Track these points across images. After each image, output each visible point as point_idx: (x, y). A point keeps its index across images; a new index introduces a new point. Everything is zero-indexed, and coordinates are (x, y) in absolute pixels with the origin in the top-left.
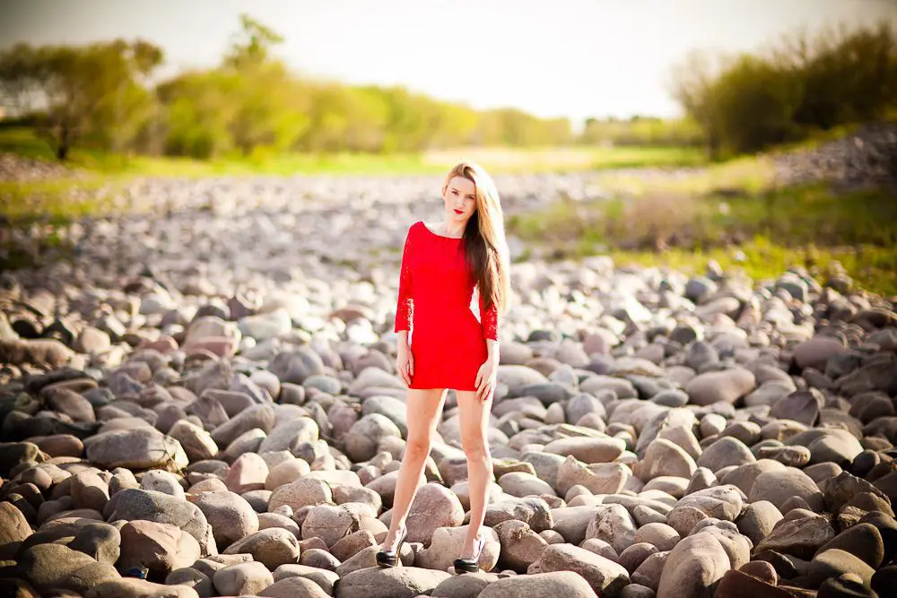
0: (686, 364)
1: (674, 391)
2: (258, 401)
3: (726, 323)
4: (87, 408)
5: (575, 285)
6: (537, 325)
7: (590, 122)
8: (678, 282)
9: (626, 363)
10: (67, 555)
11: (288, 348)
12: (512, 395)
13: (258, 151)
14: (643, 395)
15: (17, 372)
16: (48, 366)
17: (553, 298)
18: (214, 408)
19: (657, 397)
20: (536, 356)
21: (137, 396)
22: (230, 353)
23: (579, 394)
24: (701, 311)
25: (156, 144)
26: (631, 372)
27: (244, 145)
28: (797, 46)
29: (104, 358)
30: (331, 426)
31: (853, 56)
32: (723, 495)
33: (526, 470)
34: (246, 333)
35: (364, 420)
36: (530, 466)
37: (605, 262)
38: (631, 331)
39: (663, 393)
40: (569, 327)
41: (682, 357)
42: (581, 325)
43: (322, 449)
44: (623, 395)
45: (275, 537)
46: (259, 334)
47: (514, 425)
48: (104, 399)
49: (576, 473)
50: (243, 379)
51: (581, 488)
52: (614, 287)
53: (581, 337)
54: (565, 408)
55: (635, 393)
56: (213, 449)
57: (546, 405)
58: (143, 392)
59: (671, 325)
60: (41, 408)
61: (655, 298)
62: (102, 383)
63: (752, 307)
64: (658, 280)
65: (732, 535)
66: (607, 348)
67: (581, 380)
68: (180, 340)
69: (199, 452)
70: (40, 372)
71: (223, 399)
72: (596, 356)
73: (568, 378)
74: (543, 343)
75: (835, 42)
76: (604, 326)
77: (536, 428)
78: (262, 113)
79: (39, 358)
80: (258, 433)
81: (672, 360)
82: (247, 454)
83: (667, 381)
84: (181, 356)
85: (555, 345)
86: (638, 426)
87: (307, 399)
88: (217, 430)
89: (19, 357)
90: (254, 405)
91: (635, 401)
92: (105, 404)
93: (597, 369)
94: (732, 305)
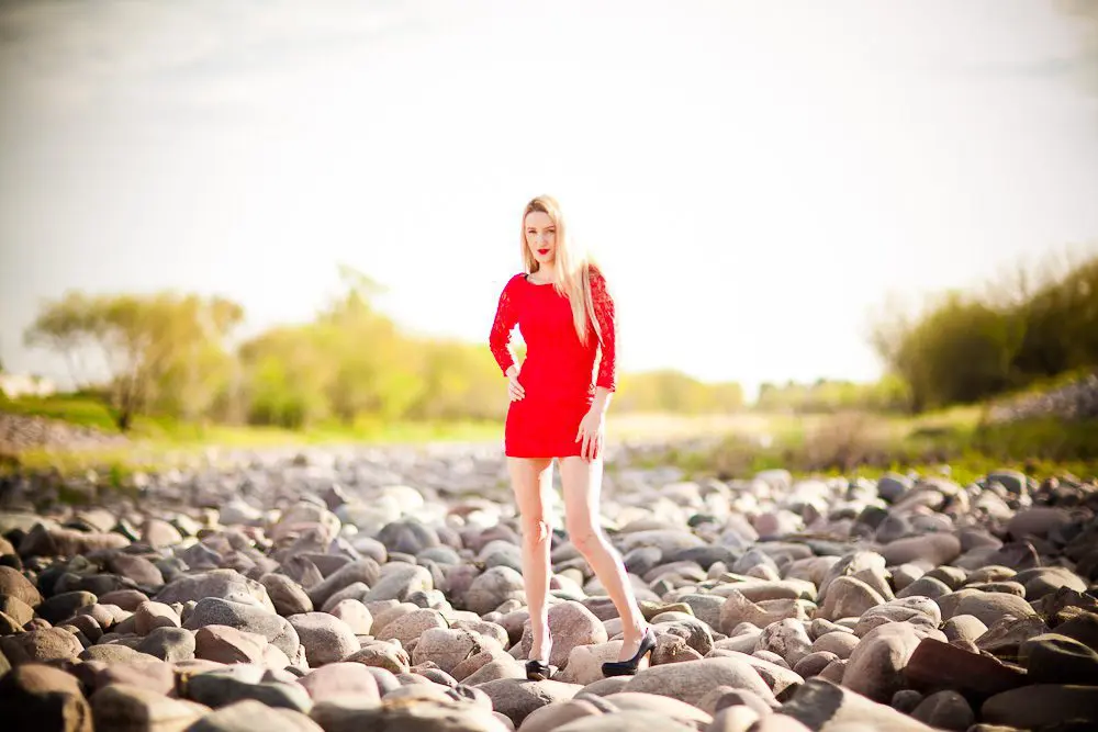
3: (928, 513)
4: (154, 573)
6: (698, 513)
7: (765, 387)
10: (132, 656)
12: (666, 560)
13: (362, 421)
18: (307, 570)
25: (236, 411)
26: (809, 537)
27: (344, 413)
28: (1015, 277)
30: (447, 581)
31: (1085, 289)
32: (917, 605)
33: (683, 610)
34: (346, 522)
35: (489, 573)
36: (687, 606)
41: (873, 536)
43: (436, 597)
44: (800, 556)
45: (379, 652)
46: (361, 522)
47: (668, 585)
48: (175, 569)
49: (742, 610)
50: (342, 544)
51: (748, 624)
54: (729, 568)
56: (308, 604)
57: (706, 567)
58: (222, 560)
59: (860, 509)
60: (99, 571)
63: (958, 500)
65: (927, 629)
67: (750, 548)
69: (288, 606)
71: (317, 561)
72: (769, 532)
75: (1061, 273)
77: (694, 585)
78: (366, 373)
80: (361, 586)
82: (347, 601)
85: (718, 525)
86: (818, 579)
88: (313, 589)
91: (814, 558)
94: (936, 499)
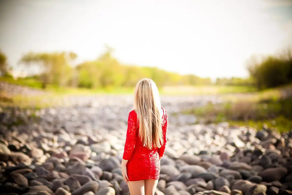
0: (259, 164)
1: (256, 176)
2: (93, 180)
3: (272, 148)
5: (215, 133)
6: (202, 148)
8: (253, 132)
9: (237, 164)
11: (108, 157)
12: (193, 177)
14: (245, 177)
15: (5, 164)
16: (17, 163)
17: (208, 137)
18: (75, 182)
19: (250, 178)
20: (202, 161)
21: (46, 176)
22: (86, 158)
23: (220, 178)
24: (263, 143)
26: (239, 168)
29: (38, 160)
30: (121, 189)
34: (93, 151)
37: (226, 124)
38: (237, 150)
39: (253, 177)
40: (214, 149)
41: (258, 162)
42: (218, 149)
44: (237, 178)
46: (98, 151)
47: (194, 190)
48: (34, 177)
50: (88, 170)
52: (230, 133)
53: (219, 153)
54: (214, 183)
55: (241, 176)
57: (207, 181)
58: (48, 175)
59: (253, 148)
60: (7, 181)
61: (245, 138)
62: (34, 171)
64: (245, 132)
66: (229, 158)
67: (220, 171)
68: (68, 153)
70: (14, 165)
71: (79, 179)
72: (225, 161)
73: (215, 171)
74: (205, 156)
76: (227, 149)
77: (202, 191)
79: (15, 159)
80: (91, 193)
81: (254, 163)
83: (254, 171)
84: (67, 159)
85: (209, 156)
87: (113, 177)
88: (75, 191)
89: (7, 159)
90: (91, 181)
91: (242, 180)
92: (33, 179)
93: (225, 166)
94: (274, 141)
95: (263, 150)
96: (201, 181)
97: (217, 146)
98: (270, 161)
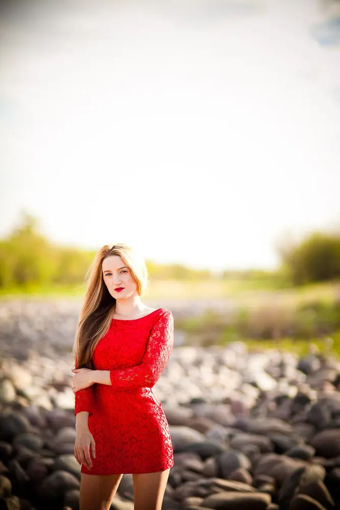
0: (307, 422)
1: (302, 446)
3: (330, 389)
5: (220, 363)
8: (291, 359)
9: (262, 422)
14: (279, 449)
17: (206, 373)
19: (290, 452)
20: (195, 417)
23: (230, 451)
24: (312, 380)
30: (27, 478)
38: (262, 396)
39: (295, 449)
40: (218, 394)
41: (304, 416)
42: (226, 393)
44: (264, 450)
47: (177, 477)
52: (247, 363)
53: (227, 401)
54: (217, 461)
55: (271, 447)
59: (293, 392)
61: (276, 371)
66: (246, 412)
67: (231, 437)
72: (240, 417)
73: (218, 437)
74: (200, 407)
76: (242, 393)
81: (297, 418)
83: (296, 437)
85: (207, 408)
93: (241, 427)
94: (332, 376)
95: (313, 395)
96: (190, 458)
97: (223, 387)
98: (327, 415)
